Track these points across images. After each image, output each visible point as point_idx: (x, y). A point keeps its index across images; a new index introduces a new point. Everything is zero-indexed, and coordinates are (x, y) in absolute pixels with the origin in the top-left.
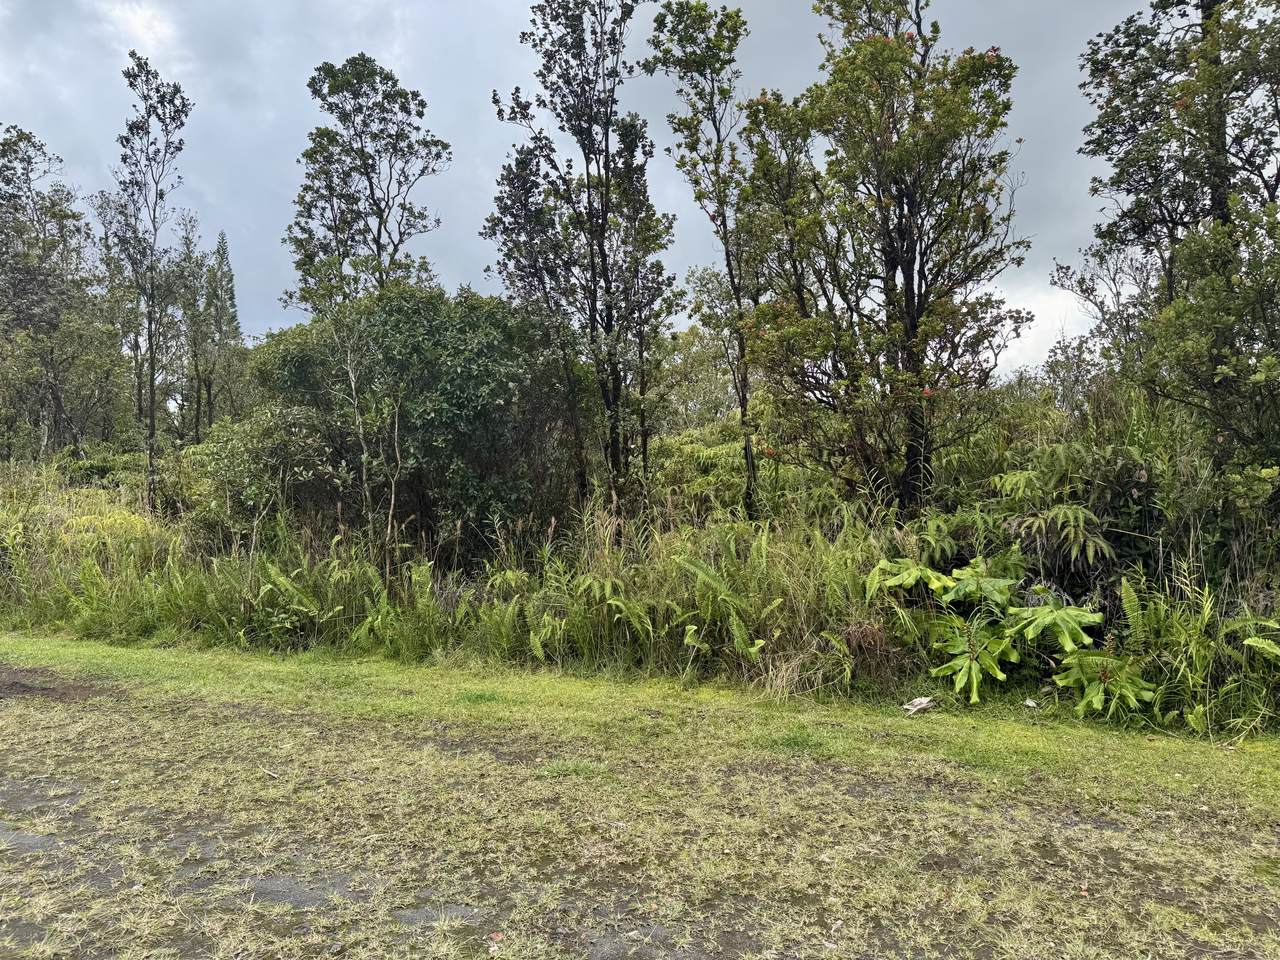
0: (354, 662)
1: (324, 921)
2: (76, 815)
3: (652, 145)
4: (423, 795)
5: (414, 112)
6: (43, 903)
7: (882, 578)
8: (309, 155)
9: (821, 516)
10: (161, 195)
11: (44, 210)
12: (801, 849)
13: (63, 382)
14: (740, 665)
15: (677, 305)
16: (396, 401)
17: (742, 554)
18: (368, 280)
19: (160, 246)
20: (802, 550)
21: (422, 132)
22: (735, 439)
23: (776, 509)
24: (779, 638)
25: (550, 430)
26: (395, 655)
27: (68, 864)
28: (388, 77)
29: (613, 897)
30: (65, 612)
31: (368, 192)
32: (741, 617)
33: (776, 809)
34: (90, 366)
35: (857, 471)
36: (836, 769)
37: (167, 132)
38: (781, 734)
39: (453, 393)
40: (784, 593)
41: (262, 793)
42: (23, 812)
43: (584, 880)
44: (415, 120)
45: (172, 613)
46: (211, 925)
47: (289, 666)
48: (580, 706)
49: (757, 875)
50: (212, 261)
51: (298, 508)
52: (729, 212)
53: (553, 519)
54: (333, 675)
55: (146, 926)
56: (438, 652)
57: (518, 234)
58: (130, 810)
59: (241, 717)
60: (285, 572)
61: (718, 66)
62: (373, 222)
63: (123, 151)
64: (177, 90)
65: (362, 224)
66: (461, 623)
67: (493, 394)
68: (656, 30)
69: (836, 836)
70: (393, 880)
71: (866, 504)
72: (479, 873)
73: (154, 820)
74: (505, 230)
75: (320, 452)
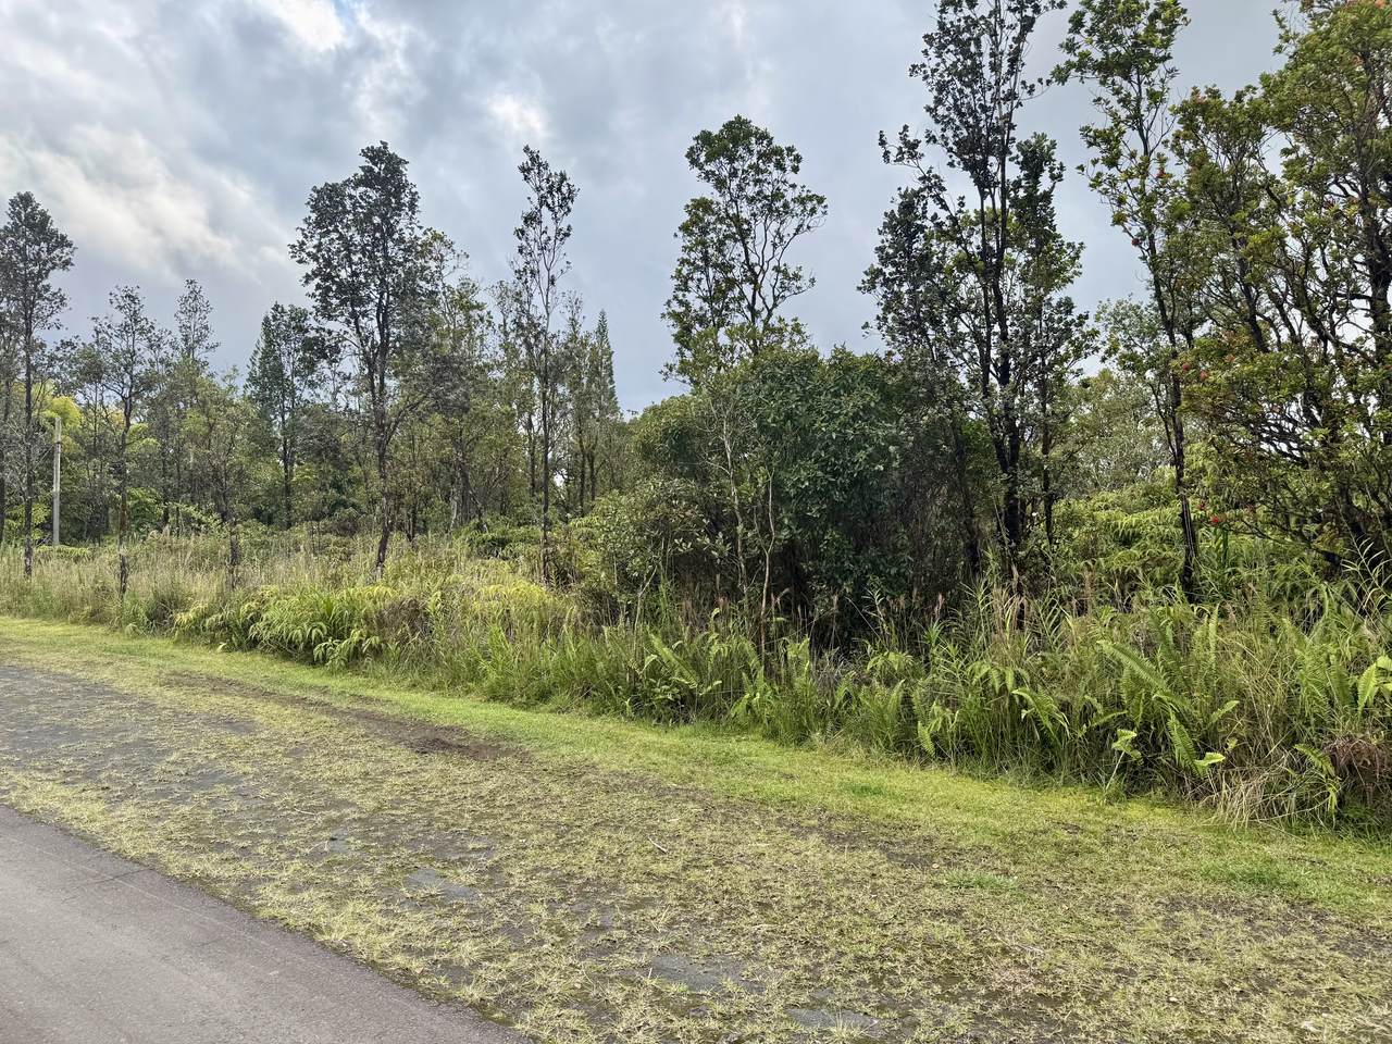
0: (733, 739)
1: (719, 1008)
2: (491, 869)
3: (1062, 168)
4: (812, 889)
5: (789, 169)
6: (469, 949)
7: (1382, 680)
8: (685, 228)
9: (1290, 599)
10: (552, 281)
11: (454, 303)
12: (1273, 1011)
13: (470, 461)
14: (1181, 779)
15: (1088, 347)
16: (770, 471)
17: (1182, 643)
18: (743, 348)
19: (551, 330)
20: (1266, 642)
21: (798, 189)
22: (1166, 503)
23: (1226, 591)
24: (1235, 750)
25: (932, 495)
26: (773, 735)
27: (487, 915)
28: (763, 136)
29: (1032, 1032)
30: (475, 675)
31: (743, 258)
32: (1182, 721)
33: (1237, 957)
34: (492, 445)
35: (1340, 543)
36: (1319, 917)
37: (556, 220)
38: (1240, 868)
39: (827, 460)
40: (1241, 694)
41: (653, 867)
42: (448, 861)
43: (997, 1007)
44: (791, 177)
45: (566, 681)
46: (615, 994)
47: (672, 738)
48: (980, 811)
49: (1214, 1034)
50: (593, 340)
51: (679, 581)
52: (1159, 235)
53: (940, 597)
54: (714, 751)
55: (557, 986)
56: (816, 736)
57: (900, 285)
58: (536, 870)
59: (630, 786)
60: (666, 643)
61: (1147, 65)
62: (748, 289)
63: (519, 242)
64: (563, 177)
65: (737, 290)
66: (840, 706)
67: (871, 459)
68: (1071, 31)
69: (1323, 1001)
70: (786, 975)
71: (1356, 585)
72: (877, 981)
73: (555, 882)
74: (886, 282)
75: (698, 522)
